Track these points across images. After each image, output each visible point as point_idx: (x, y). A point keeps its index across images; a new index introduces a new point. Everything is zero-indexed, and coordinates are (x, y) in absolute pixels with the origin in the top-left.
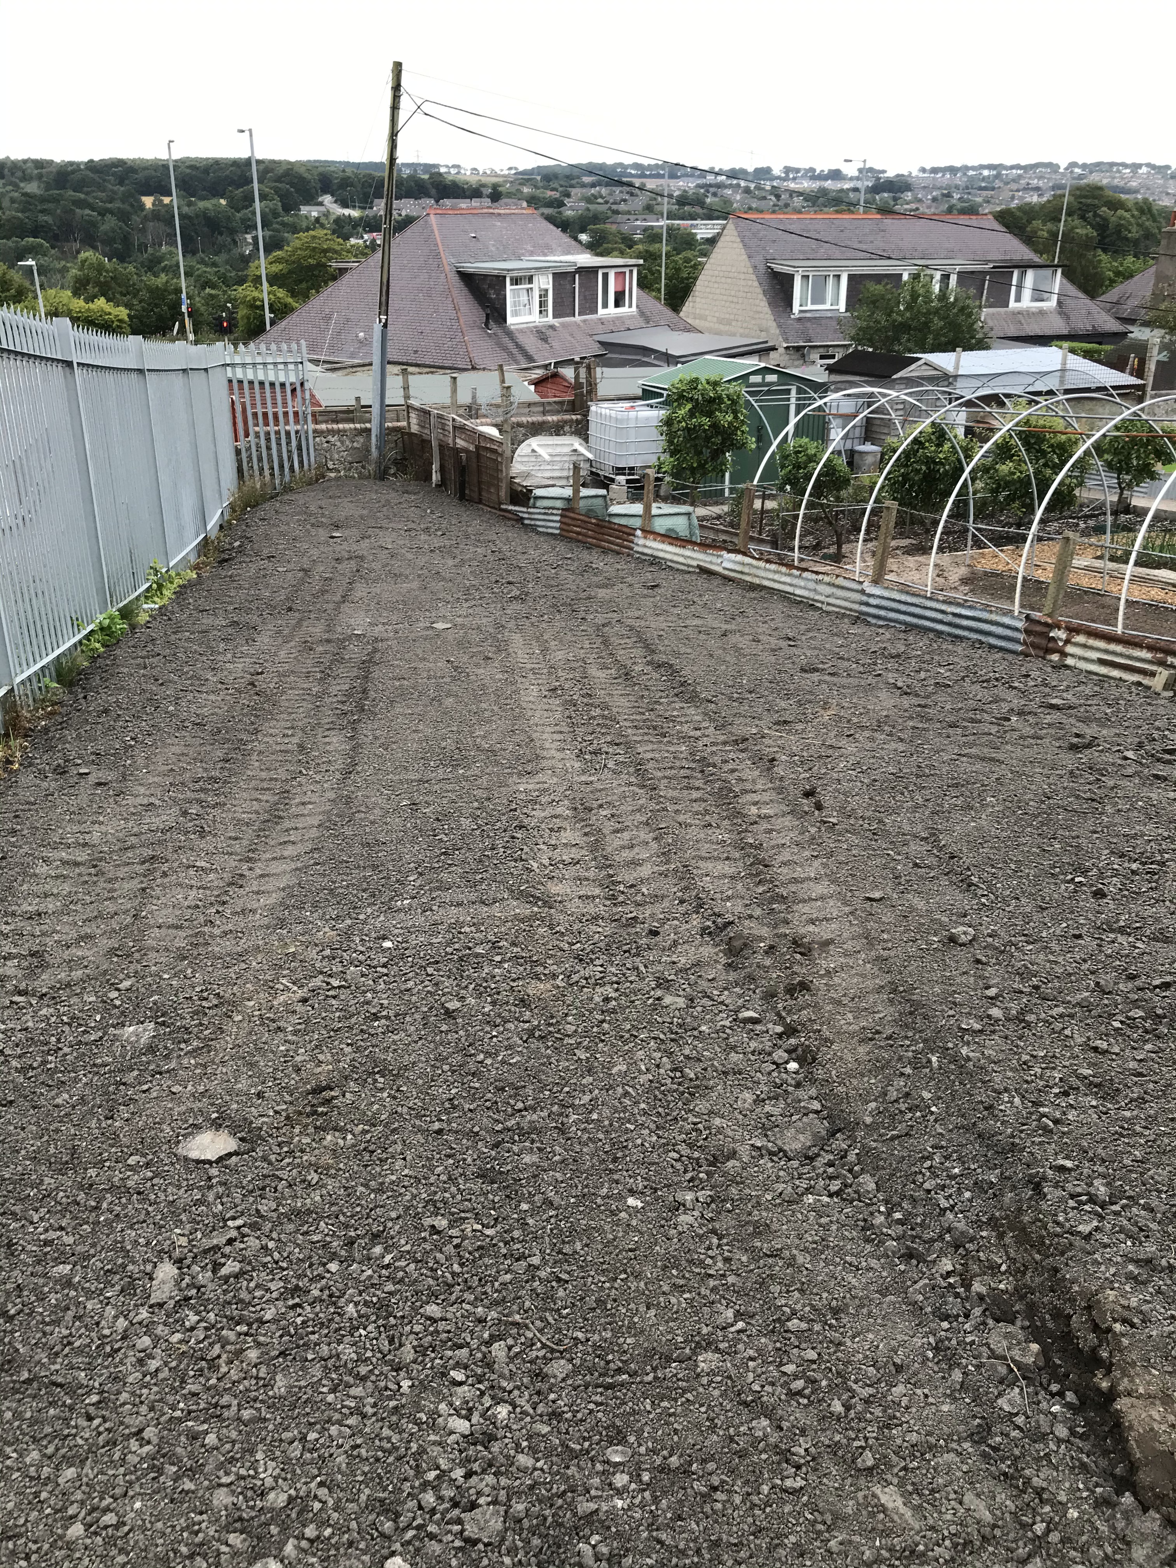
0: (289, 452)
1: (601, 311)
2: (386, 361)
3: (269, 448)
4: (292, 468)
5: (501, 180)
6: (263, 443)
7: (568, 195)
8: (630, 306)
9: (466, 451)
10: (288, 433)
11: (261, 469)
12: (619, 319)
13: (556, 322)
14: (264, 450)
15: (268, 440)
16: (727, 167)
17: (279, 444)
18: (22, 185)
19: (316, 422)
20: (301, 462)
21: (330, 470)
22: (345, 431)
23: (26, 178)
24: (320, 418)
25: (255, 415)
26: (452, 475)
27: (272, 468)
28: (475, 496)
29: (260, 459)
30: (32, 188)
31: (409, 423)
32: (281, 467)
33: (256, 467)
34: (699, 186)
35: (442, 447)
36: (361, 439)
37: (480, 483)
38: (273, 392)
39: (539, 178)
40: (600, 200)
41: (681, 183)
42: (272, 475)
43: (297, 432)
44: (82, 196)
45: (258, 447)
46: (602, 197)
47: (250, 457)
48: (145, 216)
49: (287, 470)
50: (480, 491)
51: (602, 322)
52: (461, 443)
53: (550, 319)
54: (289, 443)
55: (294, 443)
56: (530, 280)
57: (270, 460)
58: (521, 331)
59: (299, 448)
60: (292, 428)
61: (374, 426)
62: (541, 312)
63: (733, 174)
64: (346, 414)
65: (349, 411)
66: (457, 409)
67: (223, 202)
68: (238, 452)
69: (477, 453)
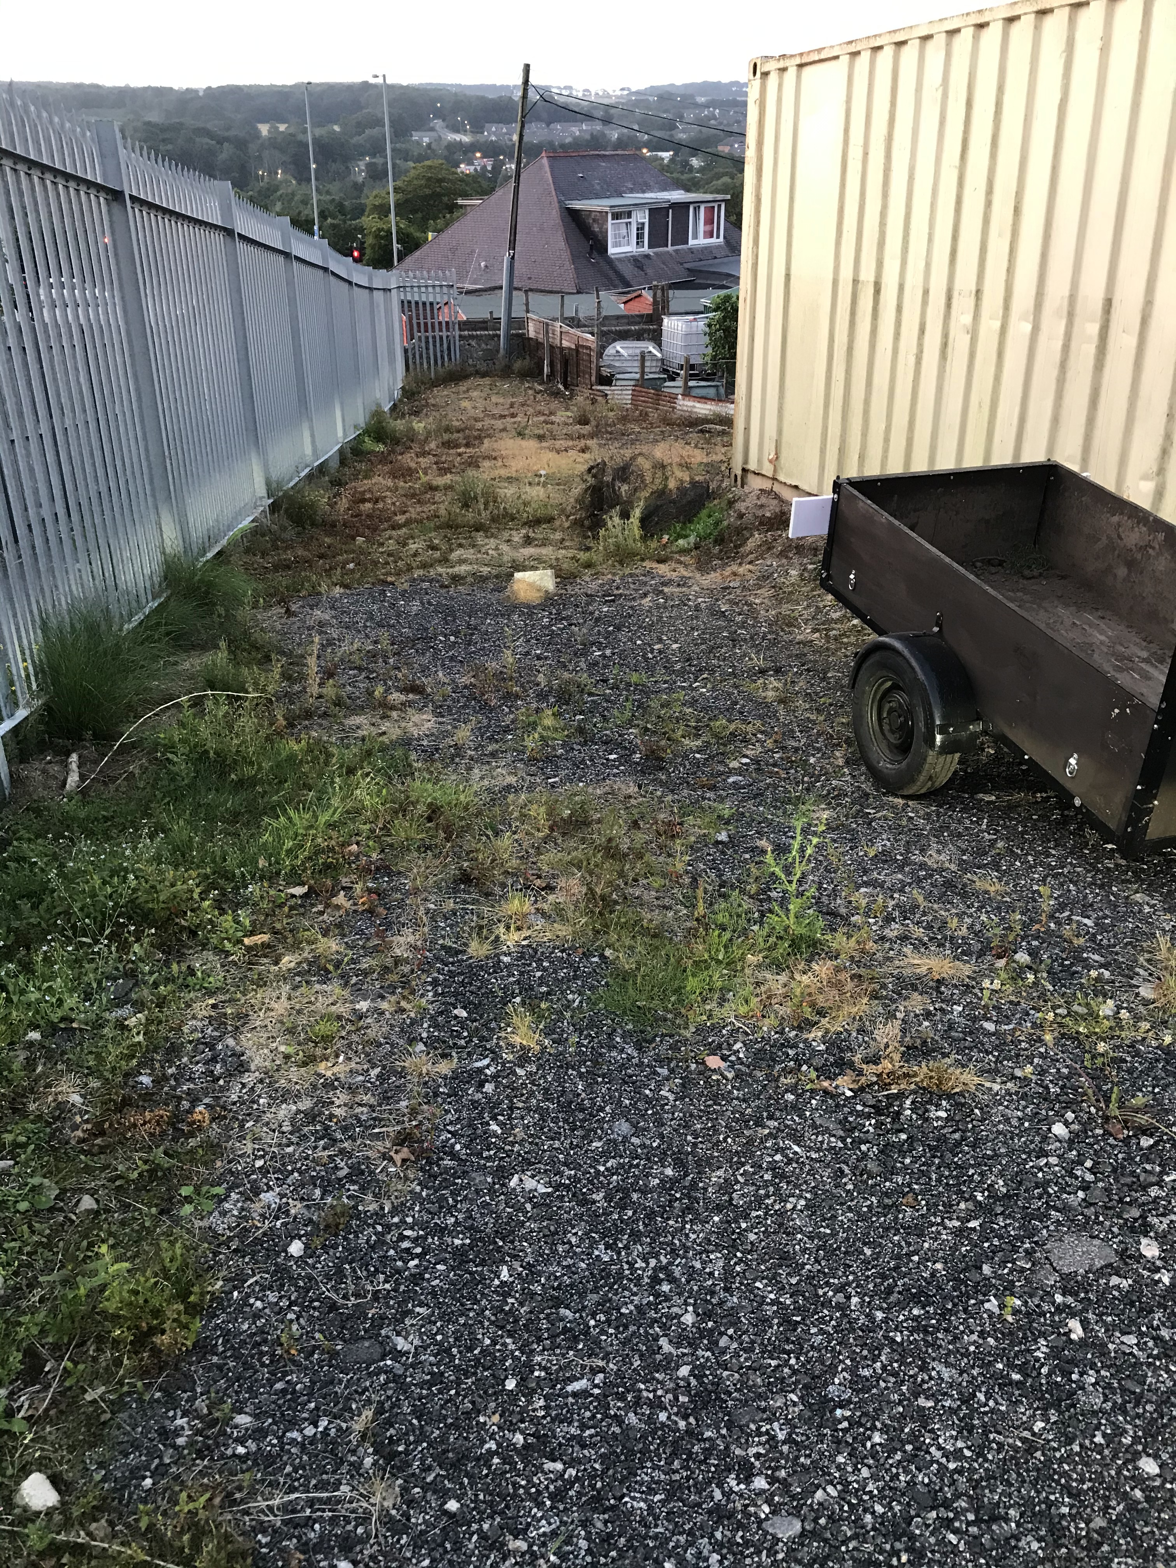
0: (442, 352)
1: (691, 242)
2: (512, 288)
3: (427, 349)
4: (443, 364)
6: (423, 345)
8: (717, 236)
9: (570, 350)
10: (441, 338)
11: (422, 364)
12: (708, 248)
14: (424, 350)
15: (427, 342)
17: (434, 345)
18: (143, 113)
19: (459, 330)
20: (450, 360)
22: (480, 335)
24: (462, 327)
25: (419, 324)
26: (559, 369)
27: (429, 364)
28: (574, 381)
29: (421, 357)
30: (153, 116)
31: (529, 331)
32: (436, 362)
33: (418, 362)
35: (552, 347)
36: (493, 343)
37: (577, 370)
38: (425, 310)
42: (429, 368)
43: (448, 337)
45: (420, 348)
47: (414, 355)
48: (263, 144)
49: (439, 365)
50: (578, 379)
51: (691, 251)
52: (565, 344)
53: (646, 249)
54: (441, 344)
55: (445, 346)
56: (629, 215)
57: (428, 358)
58: (619, 260)
59: (449, 349)
60: (444, 334)
61: (501, 332)
62: (638, 243)
64: (482, 325)
65: (485, 322)
66: (564, 319)
67: (337, 128)
68: (406, 351)
69: (577, 350)
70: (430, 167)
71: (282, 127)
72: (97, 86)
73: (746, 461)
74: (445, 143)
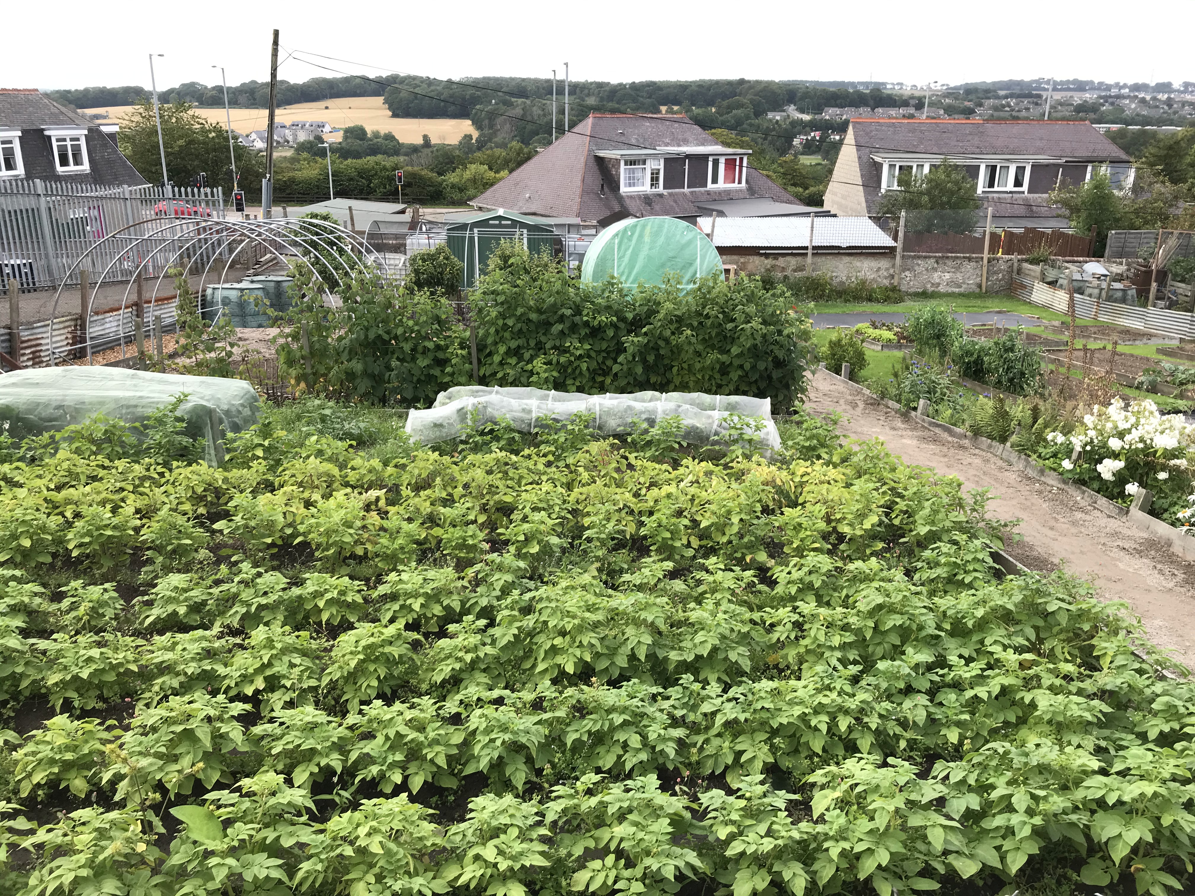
1: (710, 186)
5: (932, 93)
8: (740, 182)
12: (728, 192)
13: (665, 192)
16: (1130, 82)
18: (585, 98)
23: (589, 94)
30: (592, 100)
34: (1100, 97)
41: (1086, 95)
51: (708, 193)
53: (660, 189)
56: (644, 163)
58: (631, 197)
62: (652, 185)
63: (1137, 87)
67: (713, 109)
74: (791, 120)
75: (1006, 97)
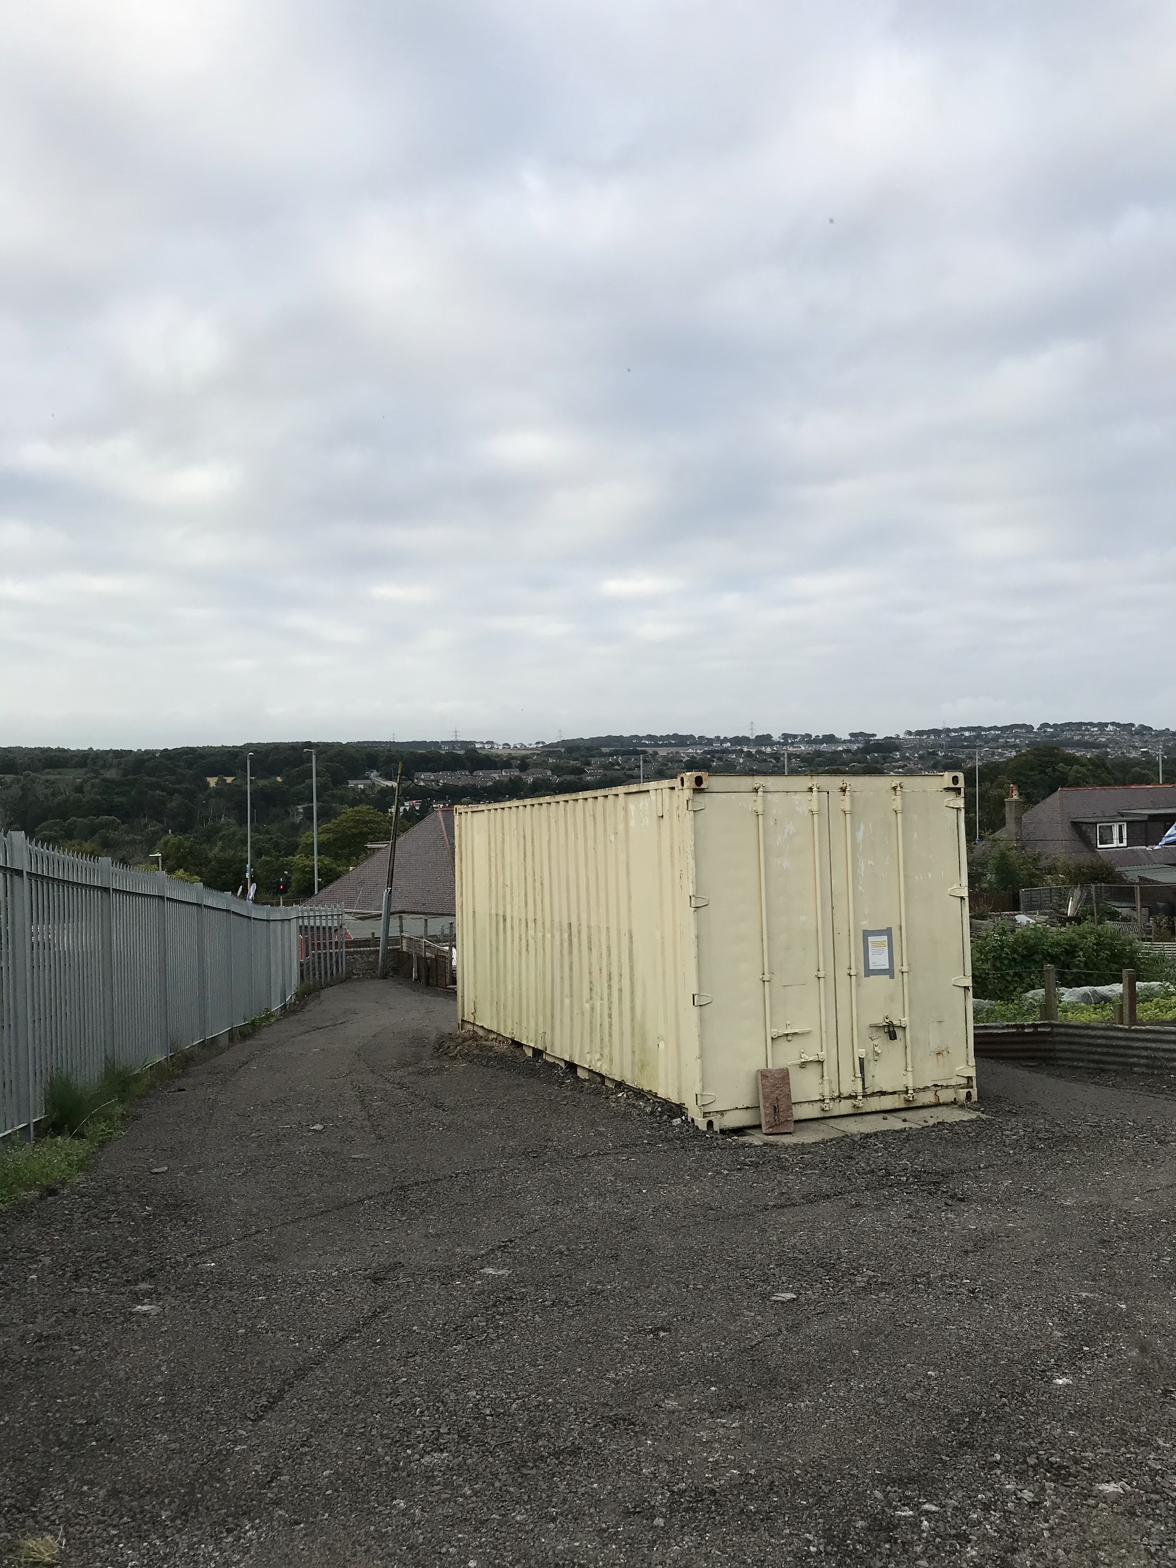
0: (331, 965)
2: (390, 914)
3: (319, 963)
4: (332, 973)
5: (530, 752)
6: (316, 960)
7: (588, 764)
9: (431, 958)
10: (331, 954)
11: (314, 974)
14: (317, 965)
15: (319, 958)
16: (731, 735)
17: (325, 960)
18: (102, 772)
19: (347, 947)
20: (337, 970)
21: (355, 974)
22: (364, 951)
23: (106, 766)
24: (349, 945)
25: (313, 944)
26: (424, 973)
27: (320, 974)
28: (435, 983)
29: (314, 969)
30: (111, 774)
31: (402, 946)
32: (326, 973)
33: (311, 974)
34: (705, 752)
35: (419, 958)
36: (373, 956)
37: (437, 976)
38: (324, 933)
39: (563, 750)
40: (616, 767)
41: (690, 750)
42: (320, 978)
43: (336, 953)
44: (154, 779)
45: (313, 963)
46: (619, 765)
47: (308, 968)
48: (209, 794)
49: (329, 975)
50: (437, 979)
52: (428, 955)
54: (331, 960)
55: (334, 959)
57: (320, 971)
59: (337, 962)
60: (333, 951)
61: (380, 948)
63: (737, 741)
64: (365, 943)
65: (367, 941)
66: (427, 937)
67: (279, 779)
68: (302, 965)
69: (436, 959)
70: (359, 812)
71: (229, 780)
72: (64, 750)
73: (463, 1016)
74: (379, 788)
75: (611, 754)
